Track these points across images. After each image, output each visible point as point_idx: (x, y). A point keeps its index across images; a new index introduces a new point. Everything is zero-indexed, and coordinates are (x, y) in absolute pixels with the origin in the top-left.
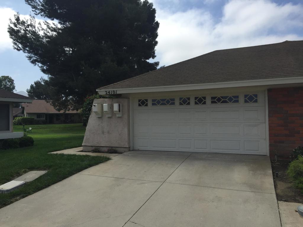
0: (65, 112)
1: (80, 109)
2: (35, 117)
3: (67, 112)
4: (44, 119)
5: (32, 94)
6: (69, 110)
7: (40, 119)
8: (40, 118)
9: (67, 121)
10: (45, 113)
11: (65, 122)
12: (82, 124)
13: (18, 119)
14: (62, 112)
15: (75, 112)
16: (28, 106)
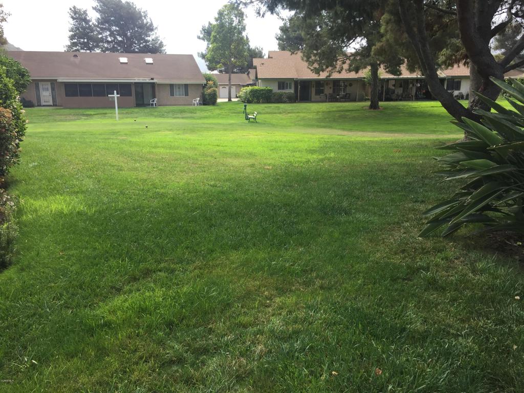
0: (329, 76)
1: (365, 68)
2: (274, 88)
3: (336, 76)
4: (292, 91)
5: (283, 41)
6: (340, 72)
7: (284, 91)
8: (283, 89)
9: (338, 97)
10: (293, 79)
11: (333, 99)
12: (368, 103)
13: (245, 91)
14: (323, 75)
15: (352, 75)
16: (263, 64)
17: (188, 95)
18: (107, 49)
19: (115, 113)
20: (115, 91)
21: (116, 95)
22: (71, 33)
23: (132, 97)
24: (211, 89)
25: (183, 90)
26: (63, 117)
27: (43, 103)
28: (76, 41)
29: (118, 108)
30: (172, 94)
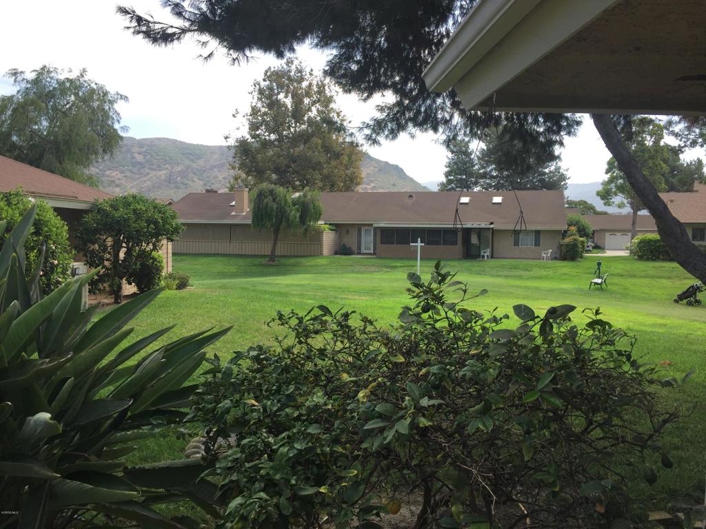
16: (671, 201)
17: (539, 245)
18: (490, 186)
19: (417, 266)
20: (419, 239)
21: (419, 244)
22: (448, 169)
23: (457, 247)
24: (572, 237)
25: (532, 238)
26: (364, 268)
27: (363, 251)
28: (452, 177)
29: (421, 259)
30: (516, 243)
